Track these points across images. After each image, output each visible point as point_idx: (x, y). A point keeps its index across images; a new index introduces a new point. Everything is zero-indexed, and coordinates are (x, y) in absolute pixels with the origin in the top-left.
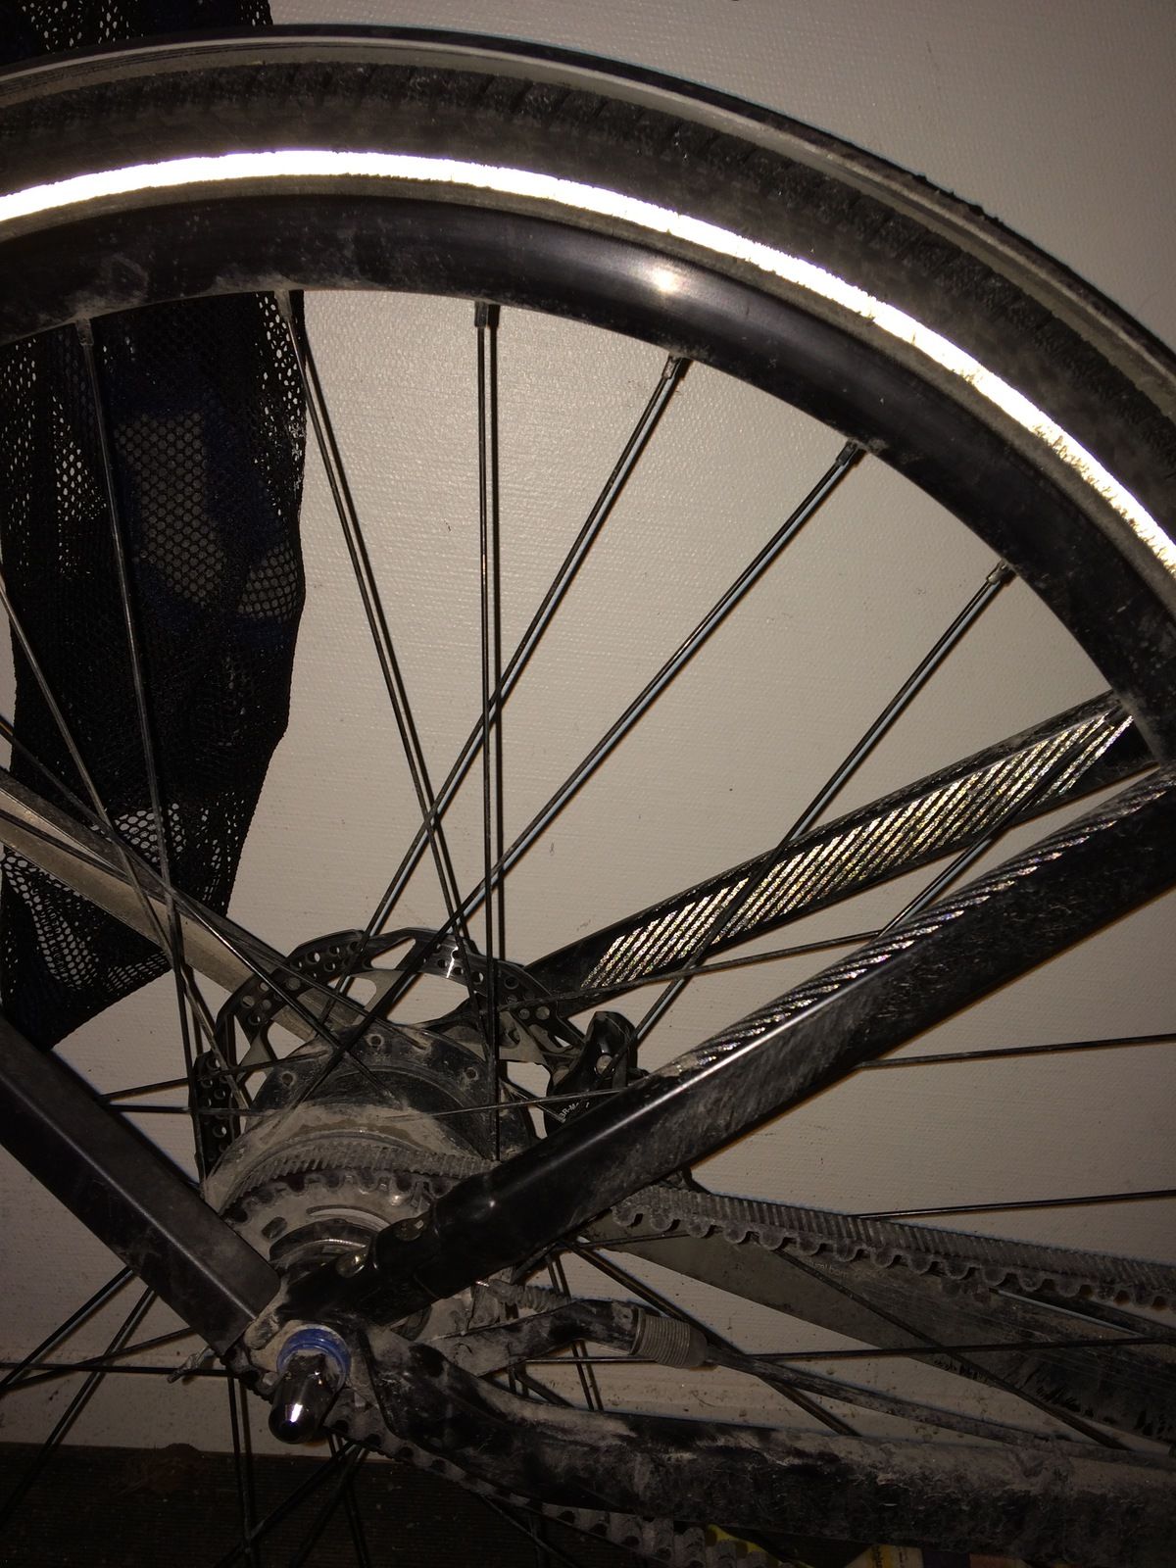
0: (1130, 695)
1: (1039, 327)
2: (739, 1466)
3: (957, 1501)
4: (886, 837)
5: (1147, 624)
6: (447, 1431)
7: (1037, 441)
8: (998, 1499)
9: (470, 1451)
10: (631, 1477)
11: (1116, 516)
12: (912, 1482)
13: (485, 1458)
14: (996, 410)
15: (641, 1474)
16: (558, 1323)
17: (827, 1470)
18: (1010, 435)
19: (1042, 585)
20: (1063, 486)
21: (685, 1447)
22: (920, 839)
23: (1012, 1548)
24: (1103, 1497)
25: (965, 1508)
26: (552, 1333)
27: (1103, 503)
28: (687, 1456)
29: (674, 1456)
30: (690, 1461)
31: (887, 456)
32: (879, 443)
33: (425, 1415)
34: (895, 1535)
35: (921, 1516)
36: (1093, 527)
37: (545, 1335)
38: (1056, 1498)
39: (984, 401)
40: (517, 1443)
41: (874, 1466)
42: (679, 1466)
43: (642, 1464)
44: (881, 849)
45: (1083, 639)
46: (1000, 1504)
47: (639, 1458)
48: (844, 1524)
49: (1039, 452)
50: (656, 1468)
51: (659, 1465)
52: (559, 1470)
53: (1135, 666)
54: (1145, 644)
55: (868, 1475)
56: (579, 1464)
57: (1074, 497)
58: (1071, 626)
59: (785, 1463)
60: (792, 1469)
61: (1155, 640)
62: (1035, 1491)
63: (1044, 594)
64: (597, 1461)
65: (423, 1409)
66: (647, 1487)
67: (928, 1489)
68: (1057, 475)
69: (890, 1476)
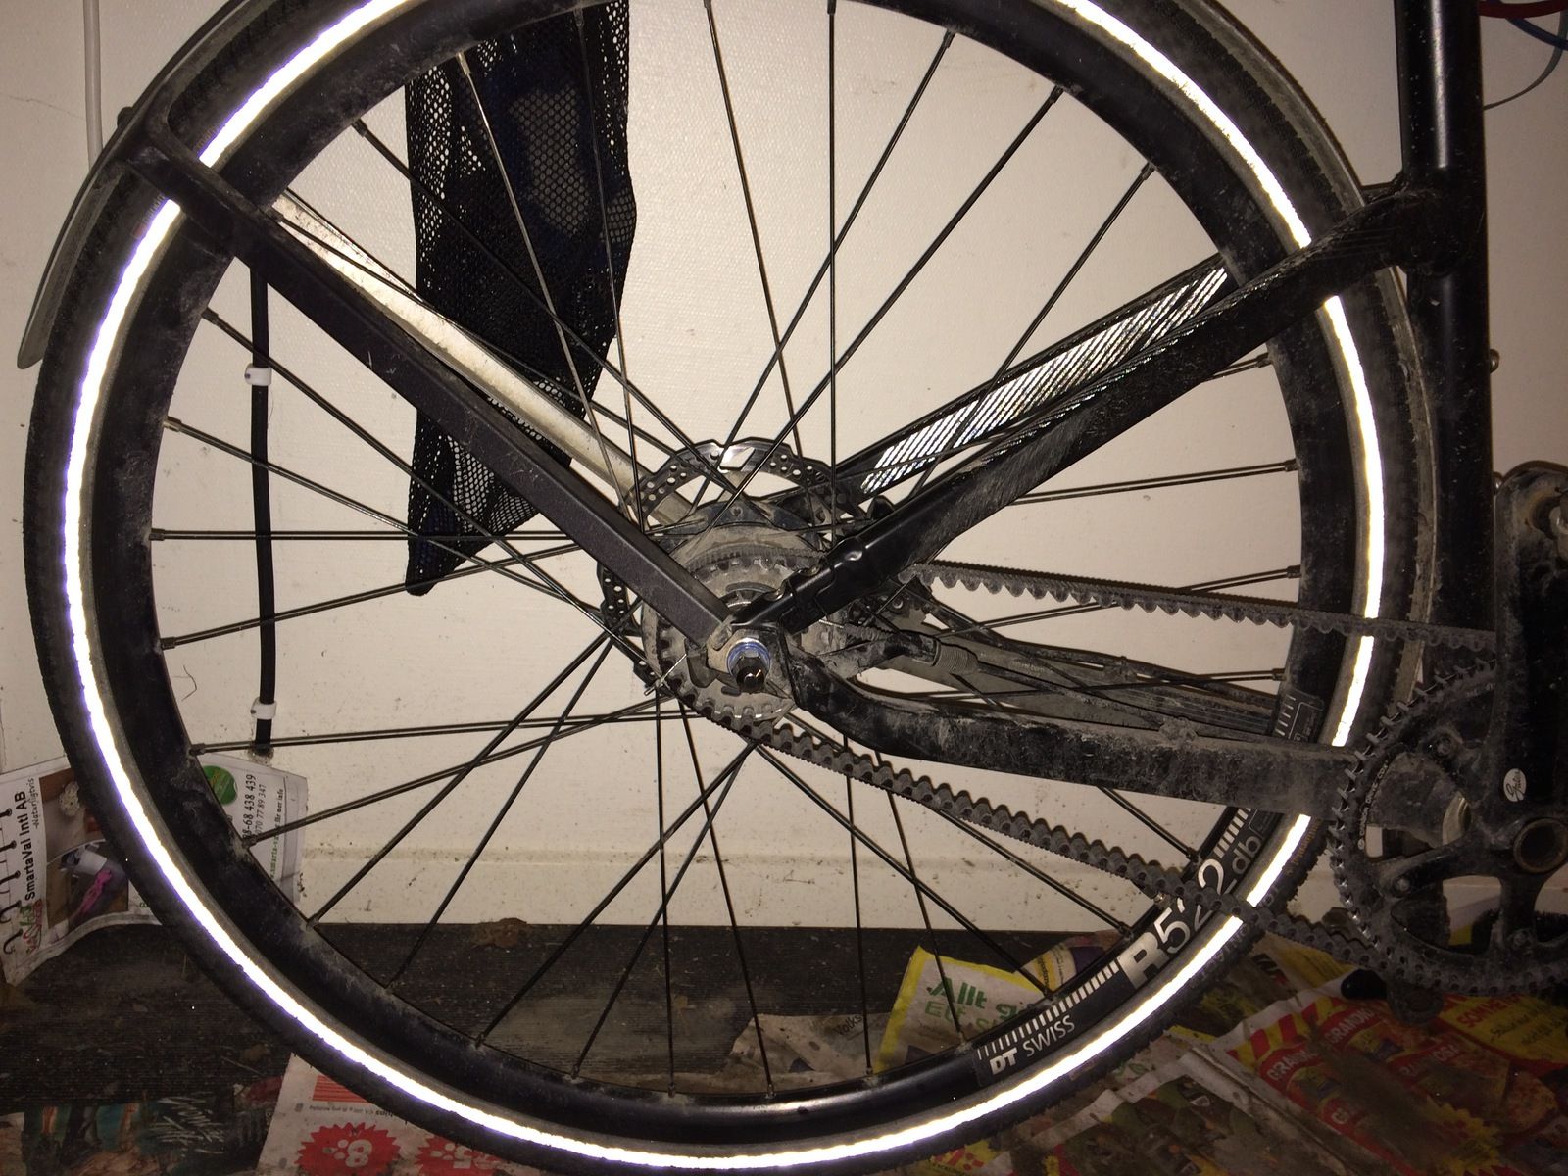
0: (1227, 249)
1: (1173, 14)
2: (1000, 727)
3: (1128, 753)
4: (1070, 366)
5: (1237, 202)
6: (830, 701)
7: (1173, 86)
8: (1153, 752)
9: (843, 715)
10: (937, 734)
11: (1218, 132)
12: (1102, 740)
13: (852, 720)
14: (1147, 66)
15: (943, 732)
16: (890, 644)
17: (1052, 731)
18: (1155, 82)
19: (1175, 179)
20: (1188, 114)
21: (966, 716)
22: (1092, 366)
23: (1161, 787)
24: (1216, 753)
25: (1133, 758)
26: (885, 651)
27: (1210, 123)
28: (970, 721)
29: (962, 721)
30: (971, 724)
31: (1082, 97)
32: (1077, 88)
33: (818, 689)
34: (1092, 776)
35: (1107, 763)
36: (1205, 140)
37: (881, 652)
38: (1188, 753)
39: (1140, 60)
40: (871, 710)
41: (1079, 730)
42: (965, 728)
43: (943, 725)
44: (1067, 375)
45: (1198, 214)
46: (1155, 755)
47: (942, 721)
48: (1062, 768)
49: (1174, 92)
50: (952, 728)
51: (953, 726)
52: (895, 728)
53: (1231, 229)
54: (1236, 214)
55: (1076, 735)
56: (907, 725)
57: (1194, 121)
58: (1191, 206)
59: (1027, 727)
60: (1031, 730)
61: (1242, 212)
62: (1175, 748)
63: (1175, 185)
64: (917, 723)
65: (817, 685)
66: (946, 741)
67: (1112, 745)
68: (1184, 107)
69: (1089, 736)
